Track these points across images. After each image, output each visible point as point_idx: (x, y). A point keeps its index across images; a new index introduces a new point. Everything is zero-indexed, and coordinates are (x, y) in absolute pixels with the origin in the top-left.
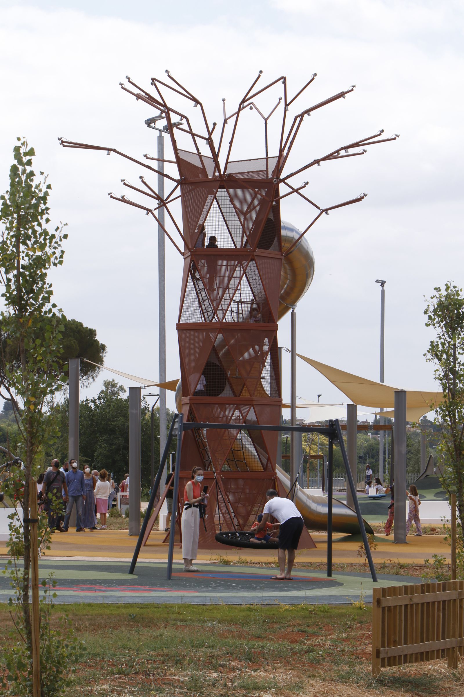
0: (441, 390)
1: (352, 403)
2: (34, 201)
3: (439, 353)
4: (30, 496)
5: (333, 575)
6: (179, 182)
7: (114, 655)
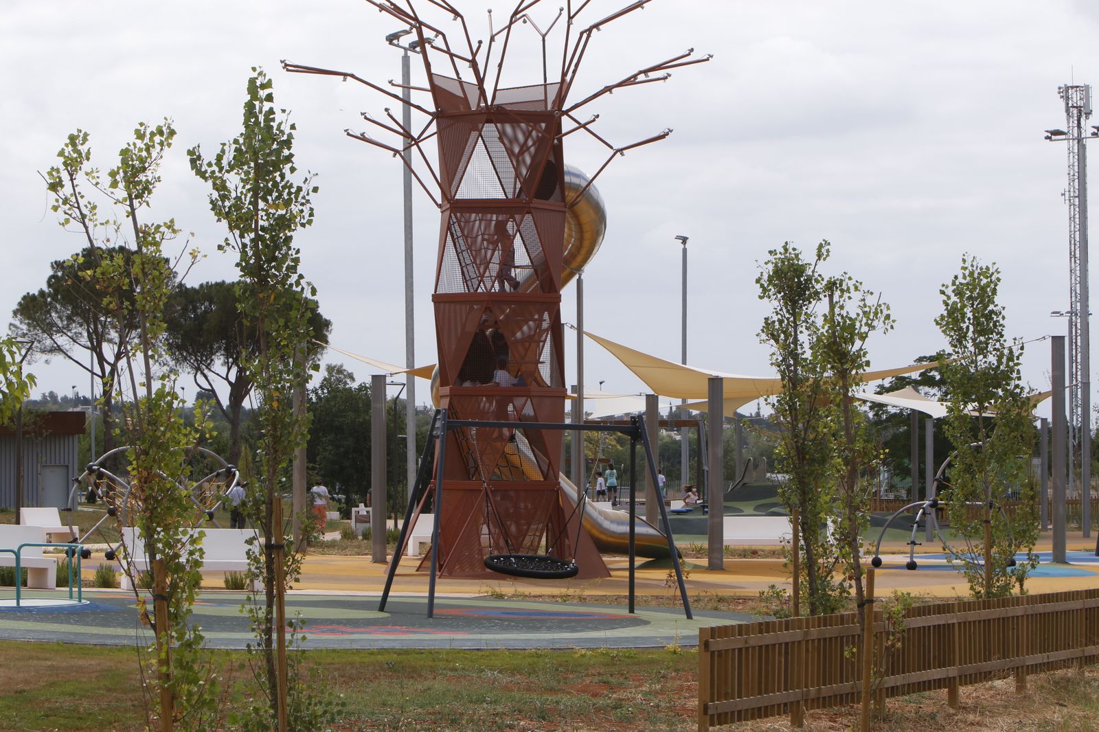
0: (779, 377)
1: (652, 393)
2: (275, 146)
3: (775, 333)
4: (274, 515)
5: (635, 611)
6: (435, 116)
7: (373, 713)
